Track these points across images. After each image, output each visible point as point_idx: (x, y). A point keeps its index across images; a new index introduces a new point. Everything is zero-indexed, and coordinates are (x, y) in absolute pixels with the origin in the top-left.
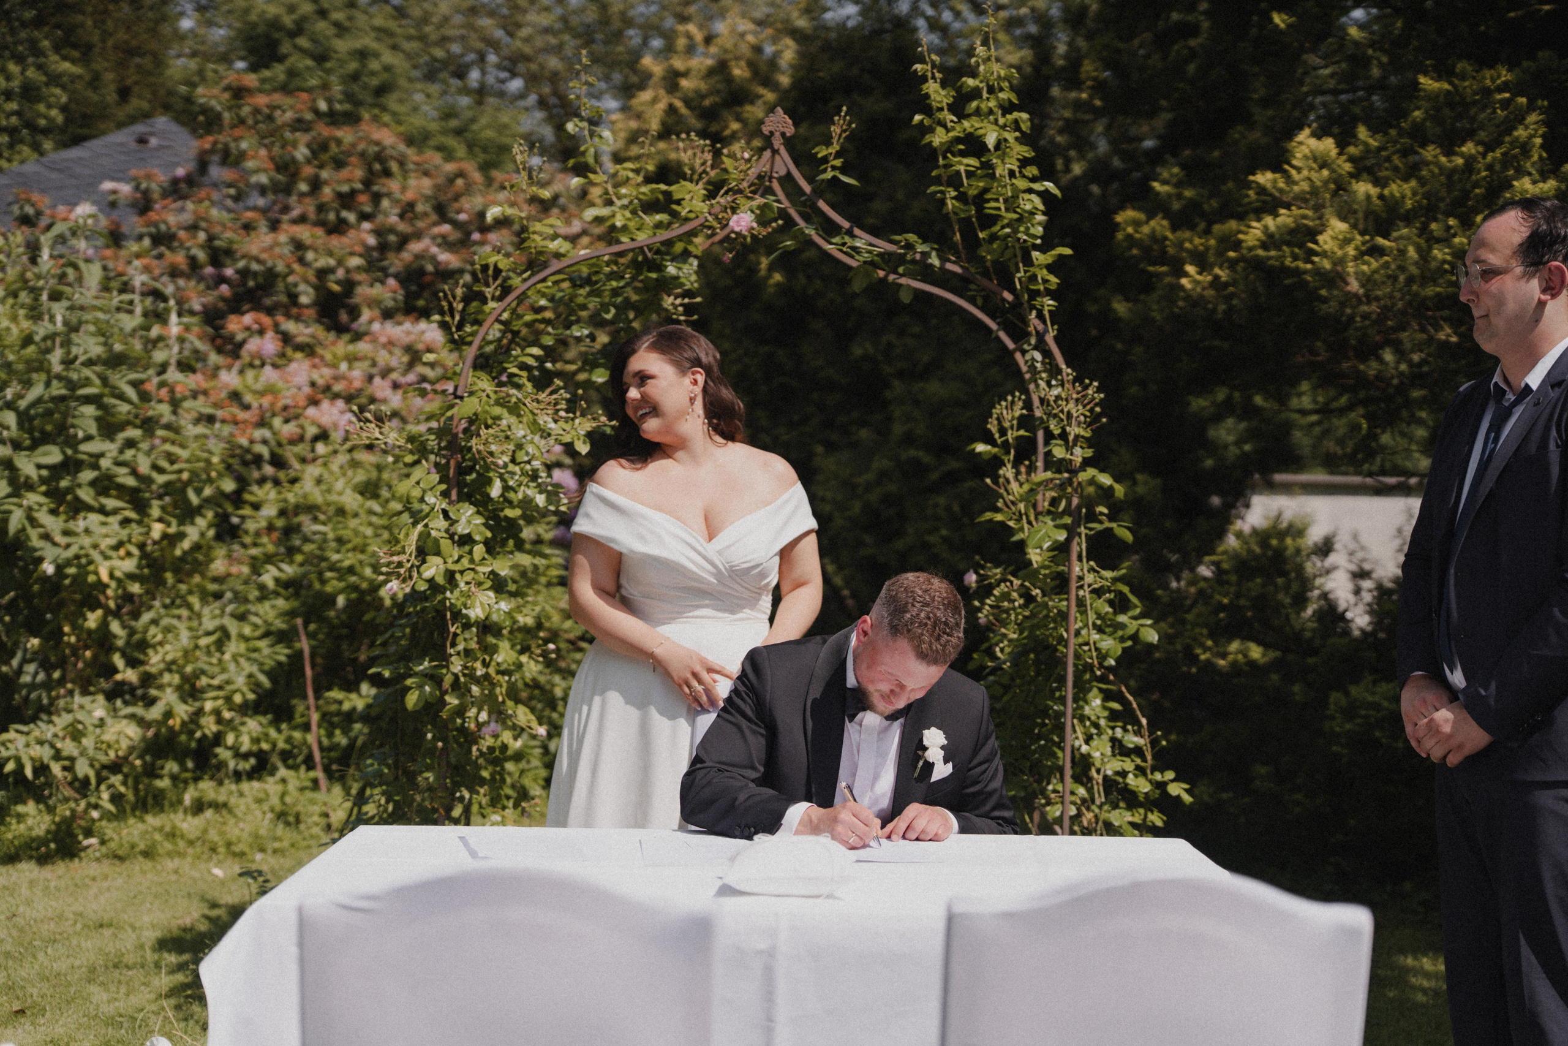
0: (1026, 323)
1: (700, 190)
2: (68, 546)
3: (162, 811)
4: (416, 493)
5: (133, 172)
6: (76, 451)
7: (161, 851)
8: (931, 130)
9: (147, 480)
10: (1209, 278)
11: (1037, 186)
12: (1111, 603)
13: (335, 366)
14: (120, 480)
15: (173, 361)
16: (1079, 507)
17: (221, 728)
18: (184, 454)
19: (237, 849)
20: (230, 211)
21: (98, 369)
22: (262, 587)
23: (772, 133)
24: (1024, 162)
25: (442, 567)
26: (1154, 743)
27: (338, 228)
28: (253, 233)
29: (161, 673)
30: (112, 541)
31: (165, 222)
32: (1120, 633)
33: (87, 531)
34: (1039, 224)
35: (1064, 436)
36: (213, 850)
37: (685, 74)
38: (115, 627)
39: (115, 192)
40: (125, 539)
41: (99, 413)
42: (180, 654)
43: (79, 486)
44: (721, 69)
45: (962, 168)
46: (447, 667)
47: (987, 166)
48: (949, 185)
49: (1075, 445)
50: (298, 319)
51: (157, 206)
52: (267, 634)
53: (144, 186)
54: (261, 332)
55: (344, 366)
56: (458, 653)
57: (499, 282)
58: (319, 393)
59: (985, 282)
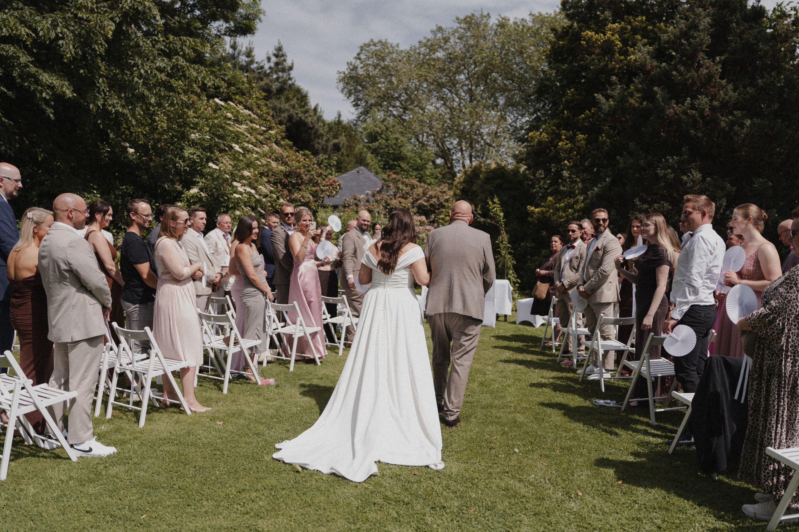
12: (511, 260)
16: (507, 249)
34: (502, 217)
49: (506, 242)
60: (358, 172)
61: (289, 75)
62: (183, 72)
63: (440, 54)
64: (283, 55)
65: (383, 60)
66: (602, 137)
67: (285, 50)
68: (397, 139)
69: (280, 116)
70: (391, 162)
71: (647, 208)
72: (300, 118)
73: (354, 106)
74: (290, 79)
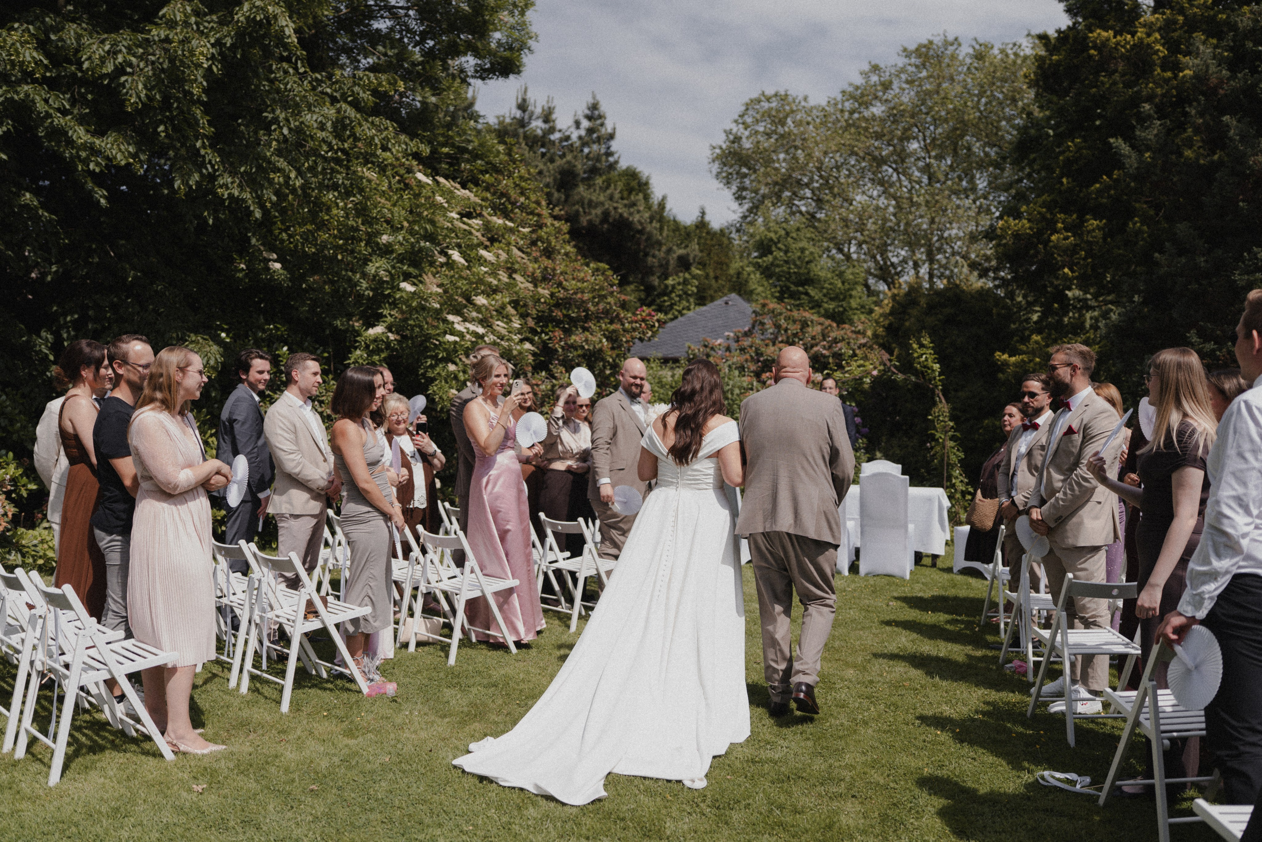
0: (936, 392)
12: (955, 450)
16: (948, 430)
31: (743, 344)
34: (938, 372)
35: (945, 415)
39: (729, 335)
48: (918, 364)
49: (947, 417)
51: (741, 340)
53: (737, 333)
60: (727, 303)
61: (609, 148)
62: (352, 128)
63: (878, 110)
64: (600, 117)
65: (783, 123)
66: (1135, 224)
67: (604, 108)
68: (803, 250)
69: (590, 214)
70: (793, 288)
71: (1213, 351)
72: (621, 215)
73: (737, 199)
74: (609, 154)
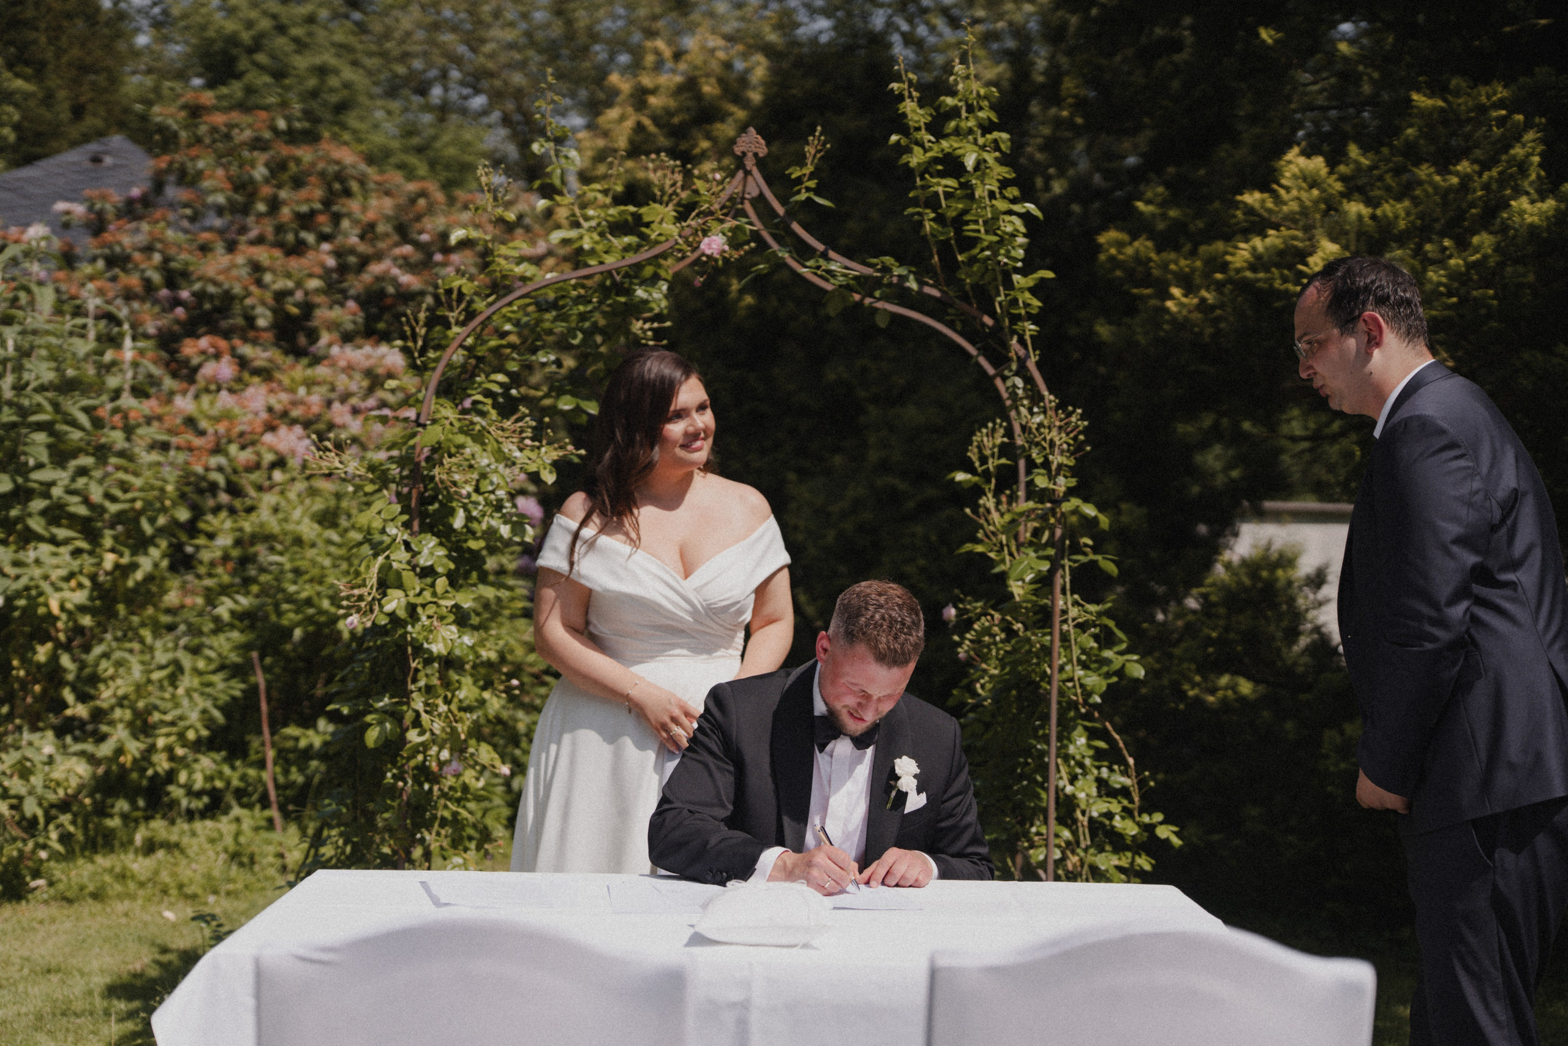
0: (1006, 347)
1: (669, 211)
2: (18, 577)
3: (112, 851)
4: (377, 524)
5: (87, 192)
6: (27, 480)
7: (110, 892)
8: (908, 150)
9: (98, 510)
10: (1196, 301)
11: (1017, 208)
12: (1096, 637)
13: (293, 391)
14: (72, 509)
15: (127, 387)
16: (1063, 538)
17: (173, 765)
18: (138, 482)
19: (189, 890)
20: (186, 231)
21: (49, 395)
22: (217, 619)
23: (744, 154)
24: (1004, 184)
25: (404, 601)
26: (1142, 783)
27: (297, 249)
28: (210, 256)
29: (112, 708)
30: (63, 572)
31: (119, 243)
32: (1105, 669)
33: (37, 562)
34: (1020, 246)
35: (1046, 464)
36: (165, 892)
37: (653, 91)
38: (65, 660)
39: (68, 213)
40: (76, 569)
41: (51, 440)
42: (131, 689)
43: (30, 515)
44: (690, 85)
45: (940, 190)
46: (408, 704)
47: (966, 186)
48: (927, 206)
49: (1058, 474)
50: (255, 342)
51: (112, 227)
52: (221, 668)
53: (98, 206)
54: (217, 356)
55: (302, 391)
56: (420, 690)
57: (463, 306)
58: (277, 419)
59: (965, 306)
60: (96, 160)
